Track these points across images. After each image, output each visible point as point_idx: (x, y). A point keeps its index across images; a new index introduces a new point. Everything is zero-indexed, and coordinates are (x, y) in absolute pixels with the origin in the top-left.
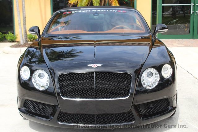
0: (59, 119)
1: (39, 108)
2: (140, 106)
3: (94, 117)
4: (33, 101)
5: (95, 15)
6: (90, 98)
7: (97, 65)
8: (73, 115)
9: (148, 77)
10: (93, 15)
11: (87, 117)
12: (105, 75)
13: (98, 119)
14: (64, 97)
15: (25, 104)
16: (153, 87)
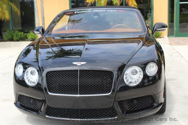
0: (47, 113)
1: (30, 103)
2: (124, 102)
3: (79, 112)
4: (26, 96)
5: (95, 15)
6: (74, 94)
7: (81, 62)
8: (59, 109)
9: (133, 74)
10: (93, 15)
11: (72, 112)
12: (88, 72)
13: (82, 113)
14: (51, 92)
15: (19, 99)
16: (136, 84)
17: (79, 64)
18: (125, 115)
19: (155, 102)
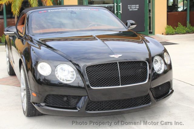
1: (63, 101)
5: (73, 13)
7: (118, 55)
8: (101, 102)
12: (126, 63)
15: (45, 100)
16: (161, 71)
17: (116, 56)
18: (157, 101)
19: (170, 87)
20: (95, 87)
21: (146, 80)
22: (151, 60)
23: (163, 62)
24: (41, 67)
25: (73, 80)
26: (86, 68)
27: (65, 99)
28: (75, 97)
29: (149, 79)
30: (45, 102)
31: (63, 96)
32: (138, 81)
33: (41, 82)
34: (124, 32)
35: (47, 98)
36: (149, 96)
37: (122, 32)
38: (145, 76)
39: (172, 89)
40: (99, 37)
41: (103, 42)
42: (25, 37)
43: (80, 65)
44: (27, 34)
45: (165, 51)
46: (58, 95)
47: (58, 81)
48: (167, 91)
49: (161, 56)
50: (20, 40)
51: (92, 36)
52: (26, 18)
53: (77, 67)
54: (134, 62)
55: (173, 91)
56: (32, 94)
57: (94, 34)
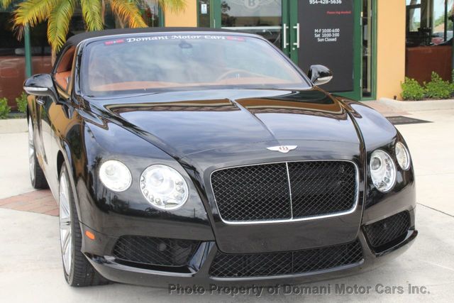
0: (212, 270)
1: (156, 253)
3: (291, 259)
5: (183, 46)
6: (281, 217)
7: (287, 146)
8: (246, 257)
12: (305, 166)
15: (116, 247)
16: (389, 187)
17: (283, 150)
18: (377, 256)
19: (409, 225)
20: (233, 219)
21: (351, 207)
22: (364, 159)
23: (392, 163)
24: (107, 172)
25: (181, 203)
26: (212, 176)
27: (163, 247)
28: (184, 243)
29: (360, 203)
30: (114, 253)
31: (158, 240)
32: (334, 208)
33: (107, 205)
34: (302, 92)
35: (119, 244)
36: (360, 245)
37: (298, 92)
38: (350, 197)
39: (413, 228)
40: (245, 103)
41: (254, 114)
42: (72, 100)
43: (198, 169)
44: (77, 94)
45: (399, 138)
46: (145, 238)
47: (147, 203)
48: (401, 234)
49: (389, 149)
50: (60, 106)
51: (227, 100)
52: (77, 55)
53: (192, 172)
54: (326, 164)
55: (415, 233)
56: (85, 233)
57: (234, 96)
